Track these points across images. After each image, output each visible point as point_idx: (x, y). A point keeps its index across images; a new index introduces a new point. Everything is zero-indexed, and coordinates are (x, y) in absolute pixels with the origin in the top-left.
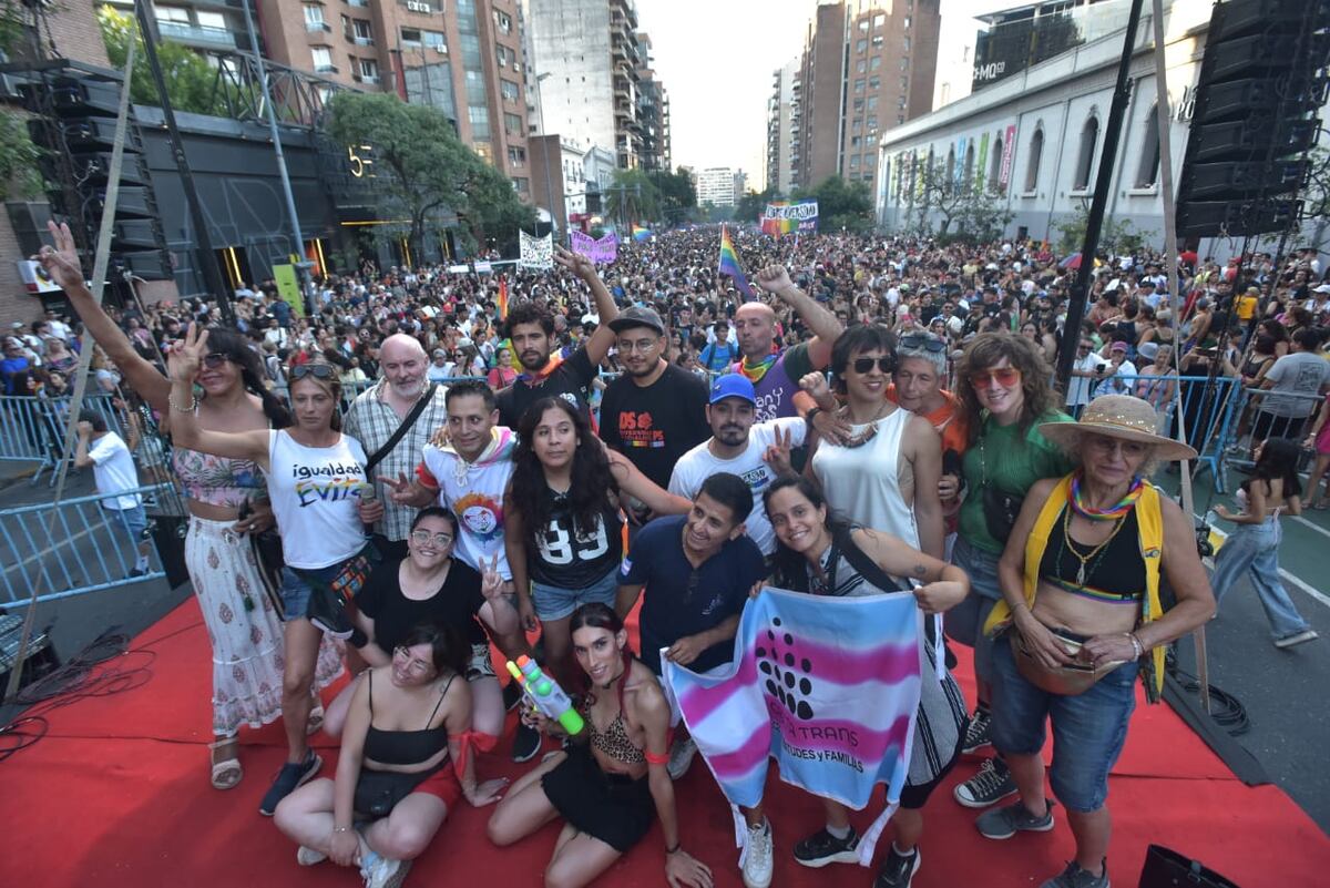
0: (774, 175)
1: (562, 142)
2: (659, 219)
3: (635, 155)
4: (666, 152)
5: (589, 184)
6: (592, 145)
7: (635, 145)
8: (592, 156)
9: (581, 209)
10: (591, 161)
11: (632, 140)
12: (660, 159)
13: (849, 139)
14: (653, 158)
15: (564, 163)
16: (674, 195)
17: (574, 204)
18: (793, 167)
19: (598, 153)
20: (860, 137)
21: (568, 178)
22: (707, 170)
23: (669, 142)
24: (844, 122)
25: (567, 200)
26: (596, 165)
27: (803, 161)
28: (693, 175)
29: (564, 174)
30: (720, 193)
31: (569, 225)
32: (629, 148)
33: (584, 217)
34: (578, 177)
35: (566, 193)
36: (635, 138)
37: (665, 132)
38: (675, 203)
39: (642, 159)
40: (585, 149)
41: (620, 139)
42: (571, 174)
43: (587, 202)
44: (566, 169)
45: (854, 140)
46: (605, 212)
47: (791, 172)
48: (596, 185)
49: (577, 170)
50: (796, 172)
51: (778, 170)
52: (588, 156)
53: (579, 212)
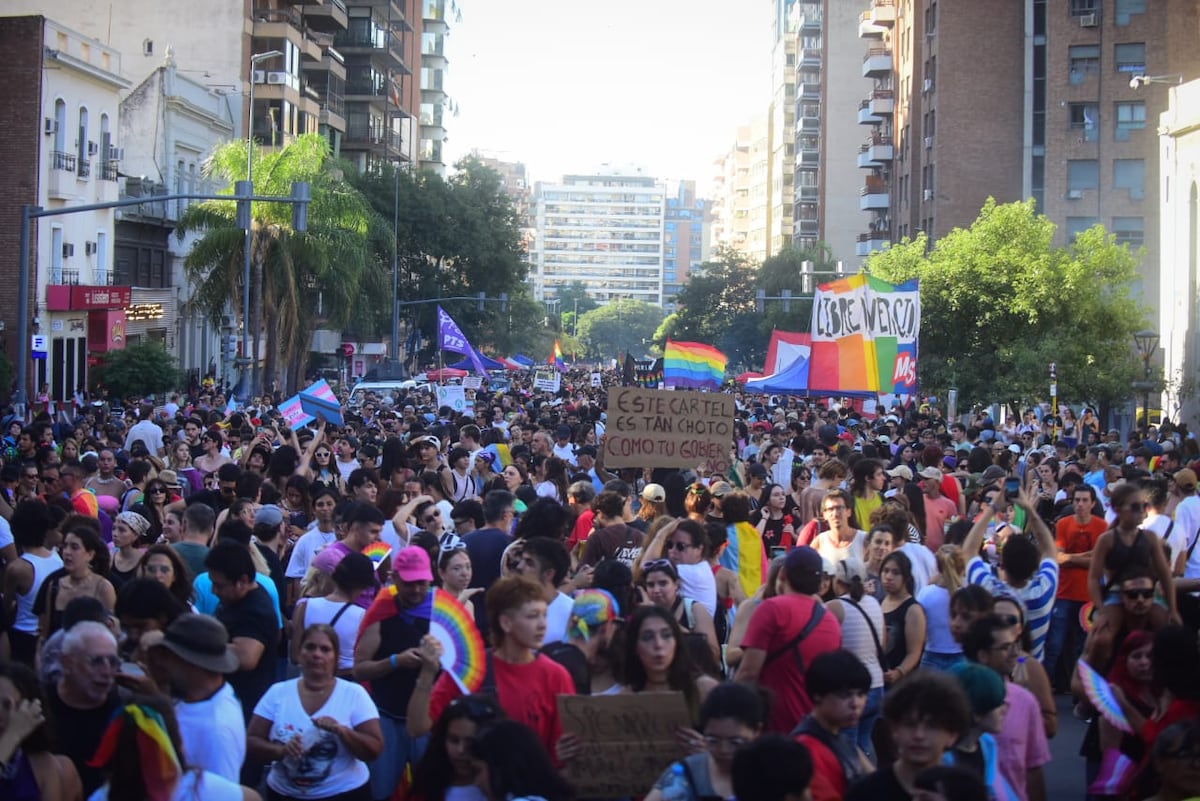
0: (810, 211)
1: (51, 40)
2: (383, 331)
3: (312, 107)
4: (427, 109)
5: (133, 185)
6: (160, 58)
7: (314, 77)
8: (154, 94)
9: (94, 268)
10: (150, 114)
11: (305, 57)
12: (403, 127)
13: (1057, 110)
14: (376, 121)
15: (48, 110)
16: (444, 249)
17: (67, 250)
18: (873, 188)
19: (178, 90)
20: (1096, 105)
21: (59, 161)
22: (570, 180)
23: (438, 77)
24: (1040, 53)
25: (45, 225)
26: (167, 124)
27: (906, 168)
28: (521, 196)
29: (46, 146)
30: (615, 261)
31: (42, 319)
32: (291, 80)
33: (102, 299)
34: (94, 161)
35: (44, 203)
36: (315, 51)
37: (427, 42)
38: (445, 278)
39: (338, 122)
40: (134, 68)
41: (262, 51)
42: (70, 148)
43: (119, 246)
44: (54, 128)
45: (1076, 112)
46: (184, 284)
47: (867, 201)
48: (159, 191)
49: (93, 135)
50: (882, 200)
51: (820, 192)
52: (141, 93)
53: (85, 280)
